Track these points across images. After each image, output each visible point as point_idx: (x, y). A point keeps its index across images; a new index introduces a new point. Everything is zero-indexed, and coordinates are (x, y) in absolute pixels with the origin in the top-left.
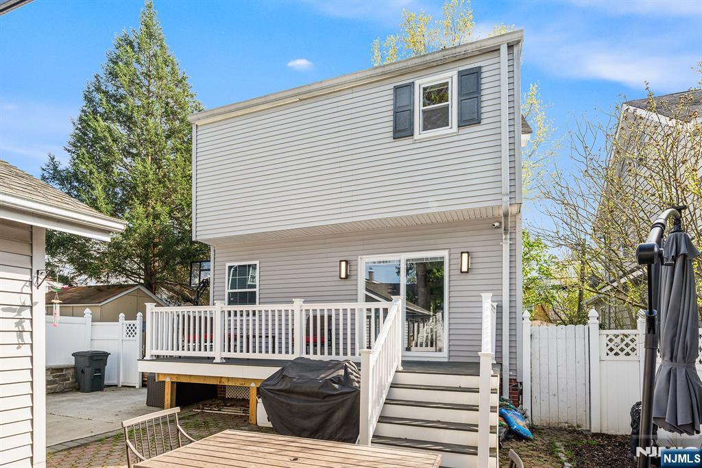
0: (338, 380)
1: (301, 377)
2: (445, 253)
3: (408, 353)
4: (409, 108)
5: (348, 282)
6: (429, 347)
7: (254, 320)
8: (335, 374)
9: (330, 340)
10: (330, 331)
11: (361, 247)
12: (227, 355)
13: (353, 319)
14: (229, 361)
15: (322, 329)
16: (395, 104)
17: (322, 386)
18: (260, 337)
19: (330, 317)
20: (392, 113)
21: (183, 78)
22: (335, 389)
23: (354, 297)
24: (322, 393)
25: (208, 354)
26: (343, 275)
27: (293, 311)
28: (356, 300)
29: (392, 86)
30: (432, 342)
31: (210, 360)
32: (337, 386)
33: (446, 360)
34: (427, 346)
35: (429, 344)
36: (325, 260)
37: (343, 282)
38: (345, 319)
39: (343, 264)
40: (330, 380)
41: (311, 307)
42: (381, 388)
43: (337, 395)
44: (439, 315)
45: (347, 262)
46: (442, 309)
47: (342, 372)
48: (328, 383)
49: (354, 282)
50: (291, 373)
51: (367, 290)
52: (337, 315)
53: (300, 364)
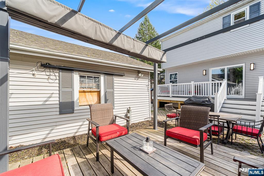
0: (207, 101)
1: (195, 100)
2: (243, 65)
3: (228, 96)
4: (229, 22)
5: (206, 76)
6: (236, 94)
7: (177, 87)
8: (206, 100)
9: (200, 92)
10: (200, 90)
11: (211, 66)
12: (173, 95)
13: (207, 86)
14: (173, 97)
15: (198, 89)
16: (223, 23)
17: (202, 102)
18: (180, 91)
19: (200, 86)
20: (222, 25)
21: (154, 28)
22: (206, 103)
23: (208, 80)
24: (202, 104)
25: (168, 95)
26: (204, 74)
27: (191, 84)
28: (209, 81)
29: (222, 17)
30: (238, 93)
31: (169, 96)
32: (206, 102)
33: (244, 98)
34: (235, 94)
35: (236, 93)
36: (198, 70)
37: (204, 76)
38: (205, 86)
39: (204, 71)
40: (204, 101)
41: (196, 83)
42: (220, 103)
43: (206, 104)
44: (240, 84)
45: (205, 70)
46: (242, 82)
47: (207, 99)
48: (203, 102)
49: (208, 76)
50: (192, 99)
51: (212, 78)
52: (202, 85)
53: (194, 97)
